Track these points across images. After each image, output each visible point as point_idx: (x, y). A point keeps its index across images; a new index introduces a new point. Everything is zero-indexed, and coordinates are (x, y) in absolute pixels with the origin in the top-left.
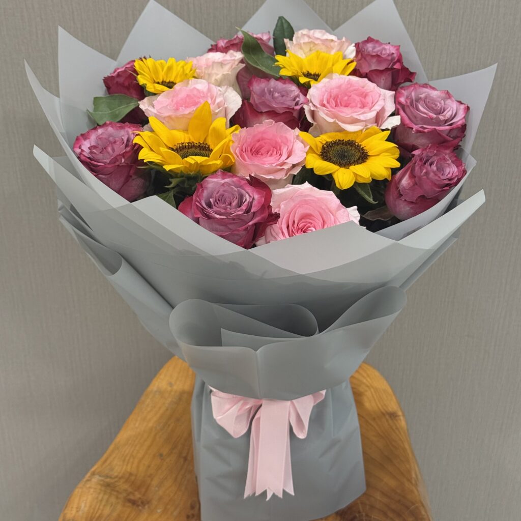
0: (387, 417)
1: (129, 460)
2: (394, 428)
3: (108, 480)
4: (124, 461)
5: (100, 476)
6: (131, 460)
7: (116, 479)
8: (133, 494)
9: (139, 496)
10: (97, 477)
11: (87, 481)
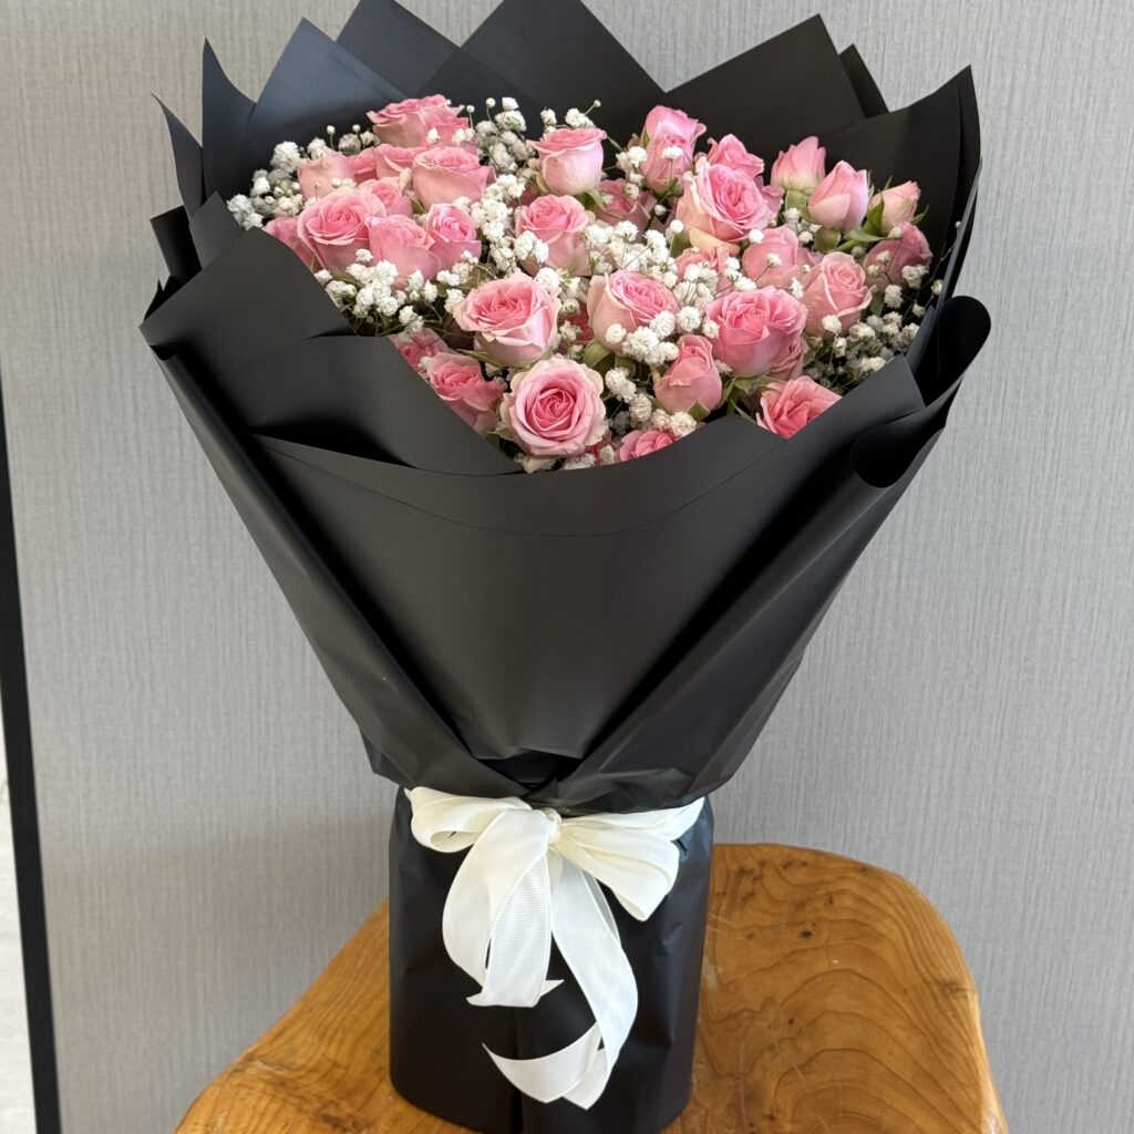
0: (936, 989)
1: (334, 1034)
2: (949, 1012)
3: (282, 1073)
4: (323, 1036)
5: (265, 1063)
6: (338, 1036)
7: (301, 1073)
8: (337, 1105)
9: (349, 1110)
10: (259, 1064)
11: (235, 1071)
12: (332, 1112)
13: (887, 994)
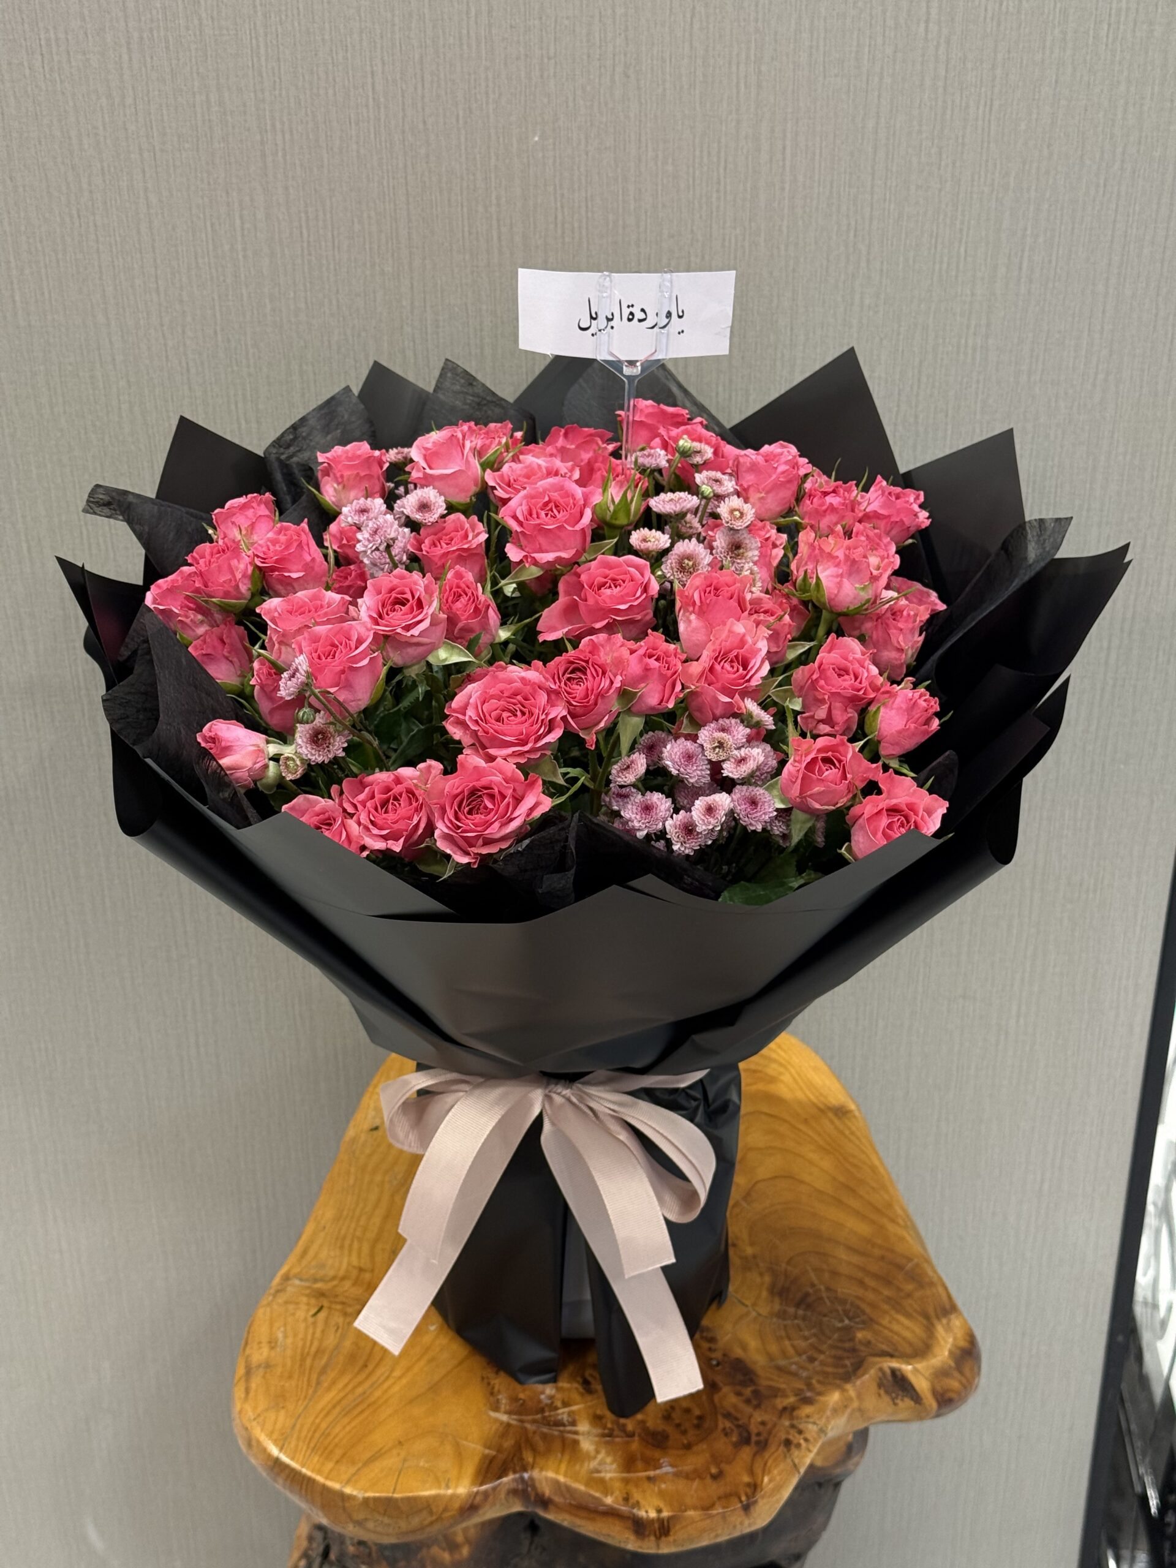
0: (830, 1115)
1: (351, 1246)
2: (847, 1132)
3: (318, 1285)
4: (342, 1247)
5: (301, 1280)
6: (356, 1245)
7: (335, 1283)
10: (297, 1282)
11: (278, 1291)
13: (793, 1125)
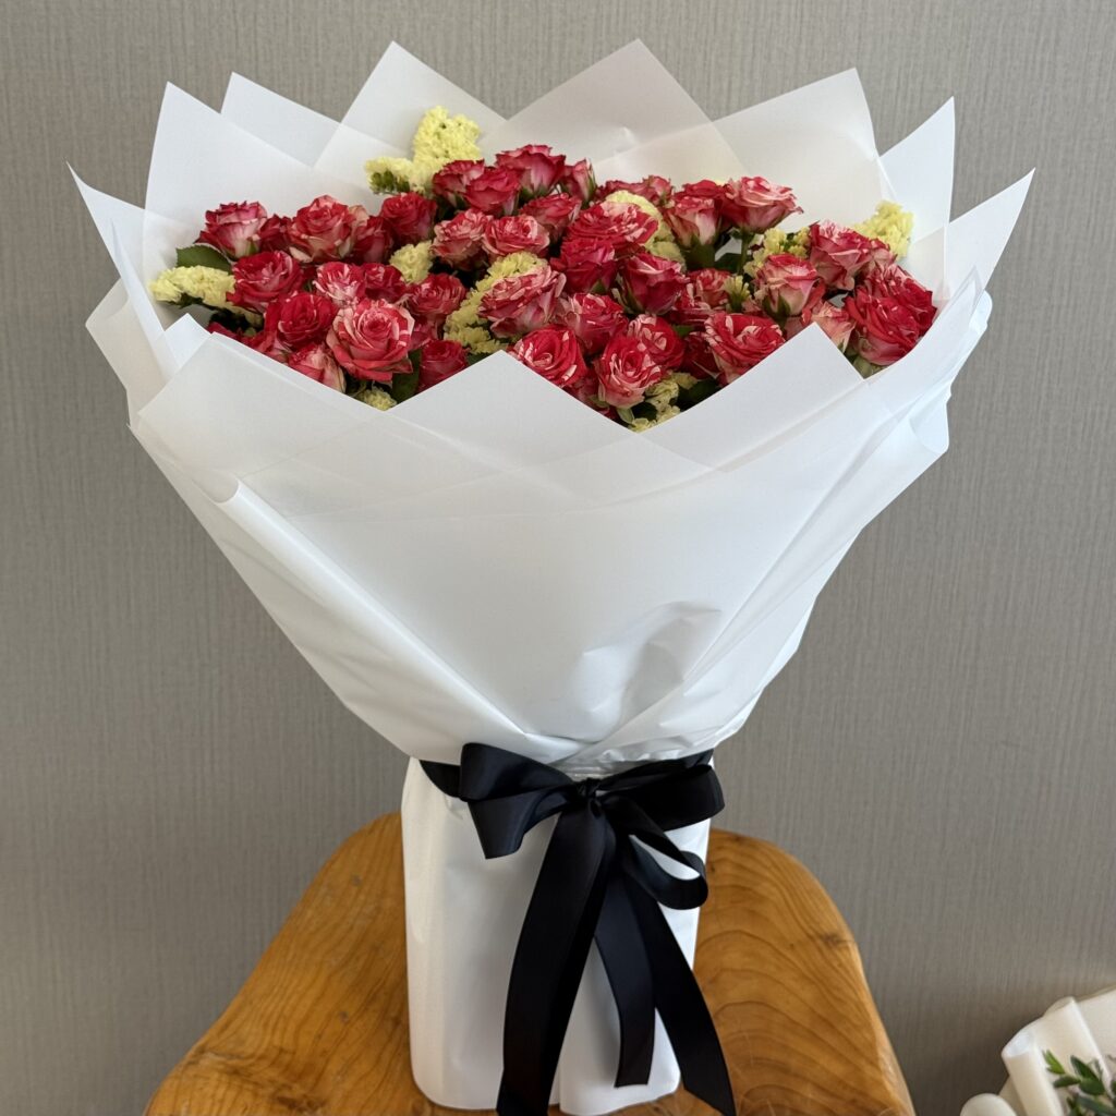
0: (820, 942)
1: (276, 1024)
3: (234, 1062)
4: (266, 1026)
6: (280, 1025)
7: (251, 1061)
8: (290, 1088)
9: (303, 1092)
10: (210, 1056)
11: (190, 1063)
12: (287, 1094)
13: (776, 950)
